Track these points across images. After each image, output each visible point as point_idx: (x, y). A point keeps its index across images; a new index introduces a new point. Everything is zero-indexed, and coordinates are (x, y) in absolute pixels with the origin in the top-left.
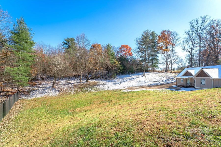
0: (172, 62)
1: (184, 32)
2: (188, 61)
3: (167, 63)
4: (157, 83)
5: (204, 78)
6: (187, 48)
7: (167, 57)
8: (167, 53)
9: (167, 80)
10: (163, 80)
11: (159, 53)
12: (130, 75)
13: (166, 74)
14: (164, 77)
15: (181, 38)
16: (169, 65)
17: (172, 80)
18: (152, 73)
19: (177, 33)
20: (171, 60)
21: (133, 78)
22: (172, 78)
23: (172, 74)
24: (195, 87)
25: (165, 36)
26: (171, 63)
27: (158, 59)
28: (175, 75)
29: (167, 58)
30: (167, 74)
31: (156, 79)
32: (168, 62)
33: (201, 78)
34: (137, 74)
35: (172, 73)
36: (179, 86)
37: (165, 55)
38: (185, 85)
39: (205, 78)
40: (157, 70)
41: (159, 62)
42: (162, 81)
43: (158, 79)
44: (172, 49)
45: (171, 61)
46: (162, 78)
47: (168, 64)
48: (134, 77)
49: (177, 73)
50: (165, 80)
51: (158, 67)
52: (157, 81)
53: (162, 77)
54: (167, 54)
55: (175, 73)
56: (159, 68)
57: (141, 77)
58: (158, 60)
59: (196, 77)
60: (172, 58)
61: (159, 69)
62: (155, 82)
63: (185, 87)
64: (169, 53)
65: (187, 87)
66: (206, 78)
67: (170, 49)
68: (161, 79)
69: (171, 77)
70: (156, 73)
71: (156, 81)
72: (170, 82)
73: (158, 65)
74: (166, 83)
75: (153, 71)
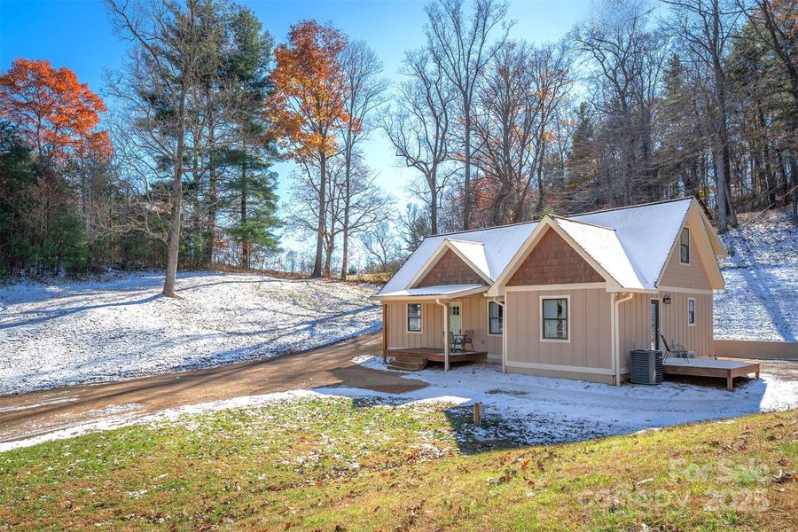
0: (347, 217)
1: (405, 57)
2: (408, 237)
3: (322, 222)
4: (259, 346)
5: (561, 292)
6: (416, 152)
7: (323, 185)
8: (323, 163)
9: (321, 321)
10: (297, 320)
11: (282, 158)
12: (52, 289)
13: (316, 286)
14: (304, 302)
15: (391, 90)
16: (332, 237)
17: (352, 323)
18: (230, 277)
19: (370, 56)
20: (343, 205)
21: (63, 313)
22: (350, 308)
23: (348, 288)
24: (507, 362)
25: (315, 54)
26: (345, 228)
27: (275, 192)
28: (362, 293)
29: (322, 193)
30: (325, 290)
31: (251, 318)
32: (329, 216)
33: (539, 293)
34: (119, 282)
35: (350, 282)
36: (403, 360)
37: (315, 173)
38: (442, 350)
39: (566, 292)
40: (270, 262)
41: (281, 215)
42: (291, 330)
43: (265, 316)
44: (349, 146)
45: (343, 212)
46: (294, 310)
47: (329, 230)
48: (79, 300)
49: (371, 283)
50: (313, 324)
51: (272, 247)
52: (257, 328)
53: (295, 304)
54: (323, 171)
55: (363, 281)
56: (281, 250)
57: (138, 298)
58: (276, 198)
59: (509, 284)
60: (348, 197)
61: (283, 256)
62: (244, 339)
63: (440, 365)
64: (334, 165)
65: (455, 364)
66: (572, 292)
67: (340, 141)
68: (285, 316)
69: (346, 303)
70: (258, 278)
71: (250, 329)
72: (342, 334)
73: (277, 232)
74: (316, 341)
75: (245, 267)
